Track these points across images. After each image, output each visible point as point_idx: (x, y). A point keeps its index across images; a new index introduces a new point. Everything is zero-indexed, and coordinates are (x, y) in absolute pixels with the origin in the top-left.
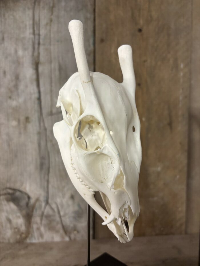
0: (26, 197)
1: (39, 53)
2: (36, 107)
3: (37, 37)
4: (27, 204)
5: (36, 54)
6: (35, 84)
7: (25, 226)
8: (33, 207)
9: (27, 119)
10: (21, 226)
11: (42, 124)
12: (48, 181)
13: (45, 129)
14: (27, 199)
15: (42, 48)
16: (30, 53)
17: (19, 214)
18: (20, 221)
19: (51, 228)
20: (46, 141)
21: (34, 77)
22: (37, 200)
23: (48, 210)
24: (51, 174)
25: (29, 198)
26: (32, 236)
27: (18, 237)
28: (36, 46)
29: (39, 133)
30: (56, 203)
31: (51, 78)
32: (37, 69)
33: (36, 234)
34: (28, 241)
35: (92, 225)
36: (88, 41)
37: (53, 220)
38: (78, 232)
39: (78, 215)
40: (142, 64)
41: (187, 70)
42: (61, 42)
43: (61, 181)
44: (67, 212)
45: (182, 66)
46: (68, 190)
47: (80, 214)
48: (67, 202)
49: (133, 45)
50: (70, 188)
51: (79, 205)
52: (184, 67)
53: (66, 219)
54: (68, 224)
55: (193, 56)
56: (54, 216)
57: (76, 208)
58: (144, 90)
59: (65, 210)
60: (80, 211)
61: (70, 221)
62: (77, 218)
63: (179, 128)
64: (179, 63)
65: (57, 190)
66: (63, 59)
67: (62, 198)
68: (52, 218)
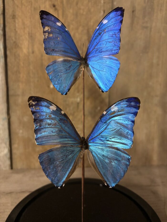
35: (8, 156)
58: (61, 12)
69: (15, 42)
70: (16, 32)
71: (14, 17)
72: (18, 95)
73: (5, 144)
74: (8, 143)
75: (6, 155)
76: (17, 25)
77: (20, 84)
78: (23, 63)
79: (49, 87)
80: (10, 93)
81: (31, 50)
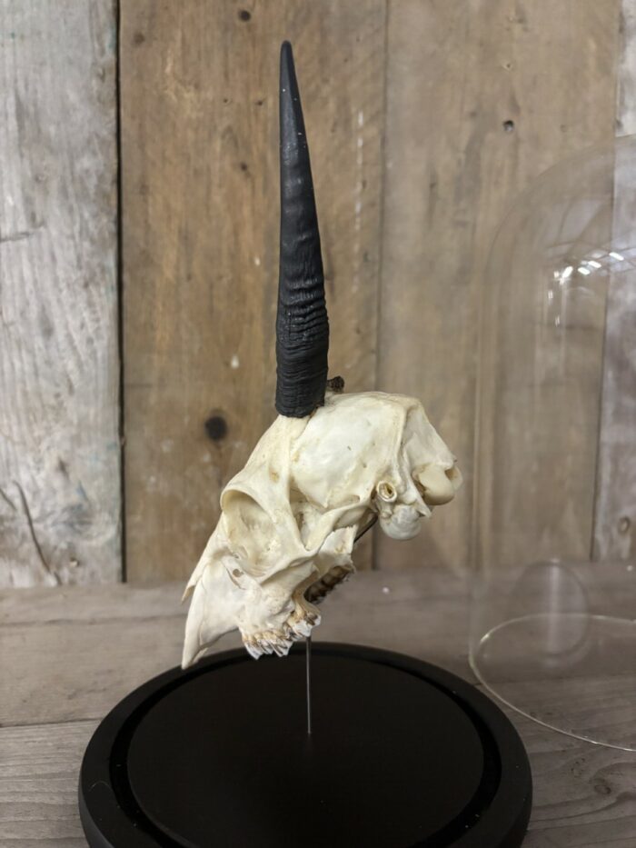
19: (4, 552)
30: (17, 484)
35: (118, 545)
36: (99, 37)
37: (10, 531)
38: (79, 564)
39: (79, 517)
40: (252, 110)
41: (373, 131)
42: (22, 37)
43: (30, 424)
44: (49, 509)
45: (361, 120)
46: (48, 448)
47: (86, 514)
48: (48, 482)
49: (226, 55)
50: (57, 442)
51: (81, 491)
52: (367, 123)
53: (46, 527)
54: (53, 540)
55: (391, 94)
56: (13, 519)
57: (75, 498)
58: (259, 181)
59: (43, 504)
60: (85, 506)
61: (59, 533)
62: (77, 527)
63: (354, 289)
64: (353, 110)
65: (18, 448)
66: (26, 87)
67: (34, 472)
68: (7, 524)
70: (148, 227)
71: (144, 189)
72: (149, 386)
73: (111, 513)
74: (117, 512)
75: (109, 543)
76: (150, 210)
77: (155, 357)
78: (164, 305)
79: (228, 364)
80: (128, 380)
81: (183, 272)
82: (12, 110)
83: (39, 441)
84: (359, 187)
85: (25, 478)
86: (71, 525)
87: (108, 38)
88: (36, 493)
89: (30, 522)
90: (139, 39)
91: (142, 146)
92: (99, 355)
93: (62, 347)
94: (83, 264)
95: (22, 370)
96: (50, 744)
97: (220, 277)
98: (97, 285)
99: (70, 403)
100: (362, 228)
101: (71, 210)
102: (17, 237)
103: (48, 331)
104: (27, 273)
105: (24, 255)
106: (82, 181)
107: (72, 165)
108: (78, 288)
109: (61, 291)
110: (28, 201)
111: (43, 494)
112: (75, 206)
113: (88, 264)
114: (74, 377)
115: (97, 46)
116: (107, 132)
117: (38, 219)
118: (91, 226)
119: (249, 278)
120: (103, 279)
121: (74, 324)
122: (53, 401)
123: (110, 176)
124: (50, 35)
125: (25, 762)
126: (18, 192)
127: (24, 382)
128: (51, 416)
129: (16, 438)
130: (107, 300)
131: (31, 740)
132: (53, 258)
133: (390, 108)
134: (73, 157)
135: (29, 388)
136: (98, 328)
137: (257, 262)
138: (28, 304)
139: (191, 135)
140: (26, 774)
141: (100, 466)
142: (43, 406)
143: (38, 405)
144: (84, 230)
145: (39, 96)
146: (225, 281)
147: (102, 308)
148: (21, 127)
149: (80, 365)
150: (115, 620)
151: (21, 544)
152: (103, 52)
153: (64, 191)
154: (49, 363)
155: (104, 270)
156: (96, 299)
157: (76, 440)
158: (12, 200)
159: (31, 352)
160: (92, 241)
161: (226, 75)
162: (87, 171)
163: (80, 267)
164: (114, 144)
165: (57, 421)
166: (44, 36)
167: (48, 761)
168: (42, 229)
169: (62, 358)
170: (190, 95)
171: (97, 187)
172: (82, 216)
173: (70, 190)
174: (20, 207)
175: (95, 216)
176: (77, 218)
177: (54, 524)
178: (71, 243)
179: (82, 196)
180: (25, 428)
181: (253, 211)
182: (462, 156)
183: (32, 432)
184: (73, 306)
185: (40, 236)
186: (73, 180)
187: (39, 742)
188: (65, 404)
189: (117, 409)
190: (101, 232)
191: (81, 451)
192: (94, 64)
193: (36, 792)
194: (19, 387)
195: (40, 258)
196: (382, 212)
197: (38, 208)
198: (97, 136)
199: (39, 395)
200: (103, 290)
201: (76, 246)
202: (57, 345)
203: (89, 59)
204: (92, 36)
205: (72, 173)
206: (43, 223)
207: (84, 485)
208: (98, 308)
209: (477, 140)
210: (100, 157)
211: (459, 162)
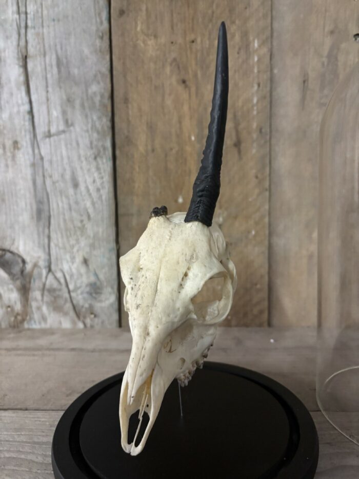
0: (20, 261)
1: (26, 42)
2: (27, 124)
3: (23, 16)
4: (22, 271)
5: (23, 43)
6: (23, 89)
7: (21, 303)
8: (30, 275)
9: (16, 143)
10: (15, 303)
11: (36, 151)
12: (49, 237)
13: (42, 158)
14: (21, 265)
15: (30, 32)
16: (15, 43)
17: (11, 286)
18: (13, 296)
19: (56, 307)
20: (44, 176)
21: (22, 78)
22: (35, 265)
23: (50, 281)
24: (52, 228)
25: (24, 262)
26: (31, 319)
27: (12, 319)
28: (23, 31)
29: (33, 165)
30: (62, 271)
31: (46, 79)
32: (25, 66)
33: (36, 316)
34: (26, 326)
35: (116, 306)
36: (99, 14)
37: (59, 297)
38: (95, 316)
39: (95, 290)
40: (188, 46)
41: (265, 50)
42: (59, 20)
43: (68, 238)
44: (78, 285)
45: (256, 45)
46: (78, 251)
47: (99, 288)
48: (78, 270)
49: (172, 15)
50: (82, 247)
51: (96, 275)
52: (260, 46)
53: (77, 295)
54: (81, 302)
55: (276, 25)
56: (60, 290)
57: (92, 279)
58: (193, 89)
59: (75, 283)
60: (98, 283)
61: (84, 299)
62: (94, 295)
63: (254, 151)
64: (251, 38)
65: (62, 251)
66: (61, 49)
67: (70, 264)
68: (57, 293)
69: (127, 137)
70: (129, 122)
71: (126, 100)
72: (132, 215)
73: (112, 288)
74: (115, 287)
75: (111, 305)
76: (130, 112)
77: (135, 198)
78: (139, 167)
79: (176, 201)
80: (121, 211)
81: (150, 148)
82: (54, 62)
83: (72, 247)
84: (256, 87)
85: (66, 267)
86: (90, 294)
87: (104, 15)
88: (72, 276)
89: (69, 292)
90: (122, 13)
91: (125, 76)
92: (104, 197)
93: (83, 194)
94: (94, 145)
95: (63, 208)
96: (48, 423)
97: (171, 149)
98: (102, 157)
99: (89, 226)
100: (258, 113)
101: (86, 116)
102: (59, 133)
103: (76, 185)
104: (64, 153)
105: (63, 143)
106: (92, 98)
107: (87, 90)
108: (91, 159)
109: (82, 162)
110: (64, 113)
111: (75, 277)
112: (89, 114)
113: (96, 146)
114: (91, 211)
115: (98, 20)
116: (105, 69)
117: (70, 122)
118: (98, 124)
119: (188, 149)
120: (104, 154)
121: (89, 180)
122: (79, 225)
123: (107, 94)
124: (73, 17)
125: (31, 433)
126: (59, 108)
127: (64, 215)
128: (79, 233)
129: (61, 245)
130: (107, 166)
131: (39, 419)
132: (78, 144)
133: (275, 34)
134: (87, 86)
135: (67, 217)
136: (103, 183)
137: (193, 138)
138: (65, 170)
139: (152, 65)
140: (29, 441)
141: (105, 261)
142: (74, 227)
143: (72, 226)
144: (94, 127)
145: (69, 53)
146: (174, 151)
147: (104, 171)
148: (59, 72)
149: (93, 204)
150: (106, 350)
151: (65, 303)
152: (102, 23)
153: (83, 106)
154: (77, 203)
155: (105, 148)
156: (101, 166)
157: (92, 246)
158: (56, 113)
159: (67, 197)
160: (98, 133)
161: (172, 28)
162: (95, 93)
163: (92, 148)
164: (109, 76)
165: (82, 236)
166: (70, 18)
167: (43, 434)
168: (72, 128)
169: (83, 200)
170: (151, 42)
171: (100, 101)
172: (92, 120)
173: (86, 104)
174: (60, 117)
175: (100, 118)
176: (90, 120)
177: (82, 293)
178: (87, 134)
179: (93, 107)
180: (65, 239)
181: (190, 108)
182: (325, 60)
183: (69, 241)
184: (89, 170)
185: (70, 132)
186: (87, 99)
187: (43, 421)
188: (86, 226)
189: (114, 229)
190: (102, 127)
191: (95, 253)
192: (97, 30)
193: (30, 452)
194: (61, 217)
195: (71, 144)
196: (271, 102)
197: (69, 116)
198: (100, 72)
199: (72, 221)
200: (104, 161)
201: (89, 136)
202: (81, 193)
203: (94, 28)
204: (95, 14)
205: (87, 95)
206: (72, 125)
207: (97, 272)
208: (102, 171)
209: (335, 48)
210: (102, 84)
211: (323, 64)
